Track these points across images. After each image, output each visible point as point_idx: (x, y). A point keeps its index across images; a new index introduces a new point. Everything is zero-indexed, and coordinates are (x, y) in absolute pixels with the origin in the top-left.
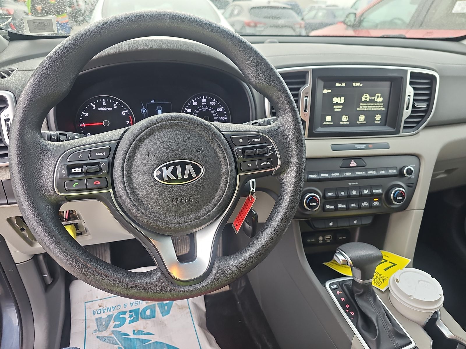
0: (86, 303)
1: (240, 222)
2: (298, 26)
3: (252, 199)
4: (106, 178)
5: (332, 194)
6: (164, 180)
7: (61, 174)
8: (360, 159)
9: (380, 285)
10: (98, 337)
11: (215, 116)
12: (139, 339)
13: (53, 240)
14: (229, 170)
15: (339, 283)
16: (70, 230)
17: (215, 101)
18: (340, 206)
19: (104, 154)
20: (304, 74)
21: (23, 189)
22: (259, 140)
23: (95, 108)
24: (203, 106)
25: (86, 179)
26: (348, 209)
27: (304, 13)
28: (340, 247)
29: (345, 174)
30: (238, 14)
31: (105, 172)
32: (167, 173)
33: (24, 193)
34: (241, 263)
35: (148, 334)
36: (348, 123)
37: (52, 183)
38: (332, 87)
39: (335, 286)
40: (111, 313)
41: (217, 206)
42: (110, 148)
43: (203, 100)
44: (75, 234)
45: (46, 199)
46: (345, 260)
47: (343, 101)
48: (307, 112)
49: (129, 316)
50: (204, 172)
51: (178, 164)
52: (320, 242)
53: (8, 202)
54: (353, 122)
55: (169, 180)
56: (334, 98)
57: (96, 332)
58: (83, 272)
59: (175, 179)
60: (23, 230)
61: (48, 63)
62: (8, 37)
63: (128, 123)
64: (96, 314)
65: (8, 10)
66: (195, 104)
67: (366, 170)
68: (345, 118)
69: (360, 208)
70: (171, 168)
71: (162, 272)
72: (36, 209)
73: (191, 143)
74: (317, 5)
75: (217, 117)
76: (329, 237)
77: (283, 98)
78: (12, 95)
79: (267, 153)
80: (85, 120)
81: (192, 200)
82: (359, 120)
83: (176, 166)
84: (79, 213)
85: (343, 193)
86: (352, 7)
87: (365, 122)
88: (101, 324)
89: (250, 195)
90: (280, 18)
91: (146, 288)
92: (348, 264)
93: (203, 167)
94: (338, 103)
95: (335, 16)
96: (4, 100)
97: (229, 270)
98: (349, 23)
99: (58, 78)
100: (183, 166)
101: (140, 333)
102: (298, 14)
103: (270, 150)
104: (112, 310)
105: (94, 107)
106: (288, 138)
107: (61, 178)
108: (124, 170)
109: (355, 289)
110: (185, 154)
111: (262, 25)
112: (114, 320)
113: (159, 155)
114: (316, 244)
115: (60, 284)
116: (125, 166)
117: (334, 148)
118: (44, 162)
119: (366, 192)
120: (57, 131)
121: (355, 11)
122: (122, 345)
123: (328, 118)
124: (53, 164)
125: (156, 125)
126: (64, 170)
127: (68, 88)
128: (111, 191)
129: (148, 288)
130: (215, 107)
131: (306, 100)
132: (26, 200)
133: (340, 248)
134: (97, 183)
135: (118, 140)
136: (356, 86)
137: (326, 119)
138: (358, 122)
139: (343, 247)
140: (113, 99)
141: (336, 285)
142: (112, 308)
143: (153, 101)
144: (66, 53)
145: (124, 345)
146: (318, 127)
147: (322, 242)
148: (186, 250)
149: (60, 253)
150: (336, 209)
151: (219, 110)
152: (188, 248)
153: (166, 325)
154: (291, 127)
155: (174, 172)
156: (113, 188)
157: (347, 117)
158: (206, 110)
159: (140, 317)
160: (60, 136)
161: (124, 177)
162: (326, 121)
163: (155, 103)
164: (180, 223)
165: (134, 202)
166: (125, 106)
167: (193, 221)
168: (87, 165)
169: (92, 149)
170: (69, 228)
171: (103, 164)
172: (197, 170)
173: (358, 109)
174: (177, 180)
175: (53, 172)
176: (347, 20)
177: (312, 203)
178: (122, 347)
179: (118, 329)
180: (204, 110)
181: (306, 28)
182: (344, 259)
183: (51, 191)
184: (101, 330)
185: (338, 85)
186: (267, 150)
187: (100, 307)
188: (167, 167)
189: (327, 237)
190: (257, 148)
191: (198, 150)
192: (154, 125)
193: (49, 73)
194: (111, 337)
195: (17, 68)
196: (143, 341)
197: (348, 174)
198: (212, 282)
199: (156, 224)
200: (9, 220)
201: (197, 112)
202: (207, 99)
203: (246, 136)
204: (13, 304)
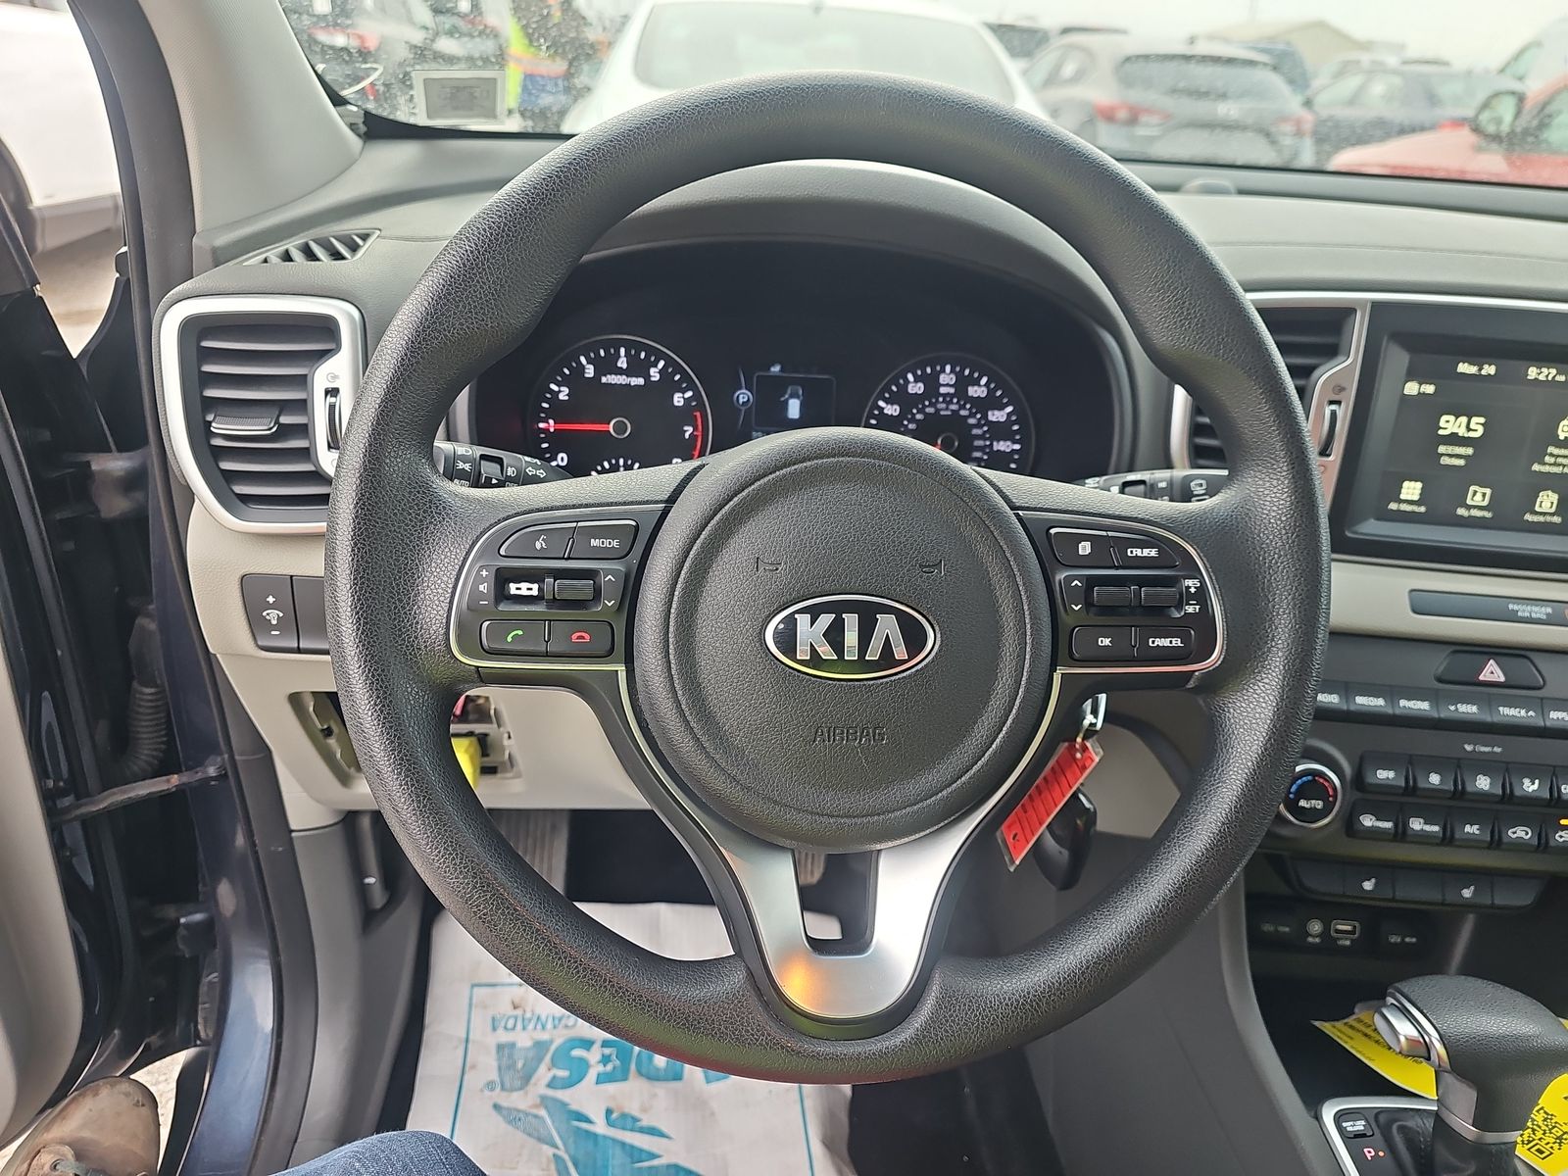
0: (476, 989)
1: (1028, 831)
2: (1288, 128)
3: (1086, 754)
4: (611, 624)
5: (1391, 774)
6: (798, 658)
7: (475, 595)
8: (1525, 660)
9: (1543, 1156)
10: (497, 1107)
11: (981, 437)
12: (623, 1144)
13: (425, 806)
14: (1028, 649)
15: (1377, 1116)
16: (464, 754)
17: (987, 385)
18: (1416, 824)
19: (615, 543)
20: (1335, 319)
21: (358, 630)
22: (1153, 553)
23: (592, 375)
24: (941, 399)
25: (550, 621)
26: (1447, 839)
27: (1316, 84)
28: (1405, 986)
29: (1452, 708)
30: (1078, 77)
31: (609, 605)
32: (810, 633)
33: (357, 641)
34: (1029, 993)
35: (653, 1131)
36: (1488, 515)
37: (444, 621)
38: (1445, 376)
39: (1359, 1126)
40: (545, 1036)
41: (968, 776)
42: (637, 528)
43: (944, 379)
44: (478, 771)
45: (419, 668)
46: (1422, 1040)
47: (1478, 432)
48: (1331, 458)
49: (598, 1057)
50: (937, 647)
51: (850, 607)
52: (1310, 939)
53: (301, 646)
54: (1508, 514)
55: (815, 660)
56: (1444, 418)
57: (492, 1090)
58: (501, 930)
59: (836, 658)
60: (328, 732)
61: (484, 230)
62: (363, 129)
63: (687, 435)
64: (500, 1031)
65: (361, 38)
66: (915, 388)
67: (1543, 705)
68: (1479, 496)
69: (1496, 843)
70: (826, 620)
71: (750, 974)
72: (385, 698)
73: (903, 539)
74: (1365, 58)
75: (986, 439)
76: (1349, 928)
77: (1265, 411)
78: (356, 314)
79: (1179, 606)
80: (558, 410)
81: (883, 740)
82: (1537, 509)
83: (844, 616)
84: (498, 707)
85: (1435, 779)
86: (1502, 71)
87: (1557, 519)
88: (512, 1066)
89: (1079, 740)
90: (1223, 96)
91: (691, 1021)
92: (1428, 1059)
93: (937, 628)
94: (1460, 435)
95: (1433, 100)
96: (333, 328)
97: (984, 1010)
98: (1491, 129)
99: (506, 282)
100: (868, 619)
101: (629, 1122)
102: (1291, 82)
103: (1190, 596)
104: (549, 1025)
105: (590, 371)
106: (1264, 559)
107: (473, 608)
108: (674, 606)
109: (1443, 1154)
110: (877, 576)
111: (1154, 120)
112: (552, 1059)
113: (790, 571)
114: (1296, 944)
115: (408, 914)
116: (676, 593)
117: (1421, 604)
118: (429, 548)
119: (1530, 787)
120: (475, 447)
121: (1517, 86)
122: (567, 1151)
123: (1411, 490)
124: (456, 561)
125: (796, 467)
126: (486, 584)
127: (533, 316)
128: (621, 669)
129: (699, 1023)
130: (983, 405)
131: (1334, 414)
132: (360, 666)
133: (1405, 990)
134: (581, 637)
135: (666, 502)
136: (1542, 377)
137: (1403, 491)
138: (1528, 517)
139: (1416, 986)
140: (650, 350)
141: (1363, 1123)
142: (550, 1020)
143: (776, 369)
144: (540, 204)
145: (572, 1153)
146: (1366, 519)
147: (1317, 940)
148: (812, 872)
149: (439, 852)
150: (1401, 834)
151: (997, 416)
152: (819, 867)
153: (713, 1114)
154: (1284, 519)
155: (835, 635)
156: (629, 661)
157: (1488, 491)
158: (949, 413)
159: (633, 1066)
160: (482, 462)
161: (671, 629)
162: (1403, 496)
163: (784, 375)
164: (832, 816)
165: (689, 718)
166: (685, 376)
167: (879, 814)
168: (558, 574)
169: (580, 524)
170: (463, 750)
171: (610, 576)
172: (914, 638)
173: (1536, 467)
174: (841, 663)
175: (451, 586)
176: (1485, 117)
177: (1308, 799)
178: (566, 1157)
179: (560, 1094)
180: (942, 413)
181: (1320, 139)
182: (1416, 1034)
183: (440, 648)
184: (507, 1085)
185: (1464, 368)
186: (1181, 595)
187: (515, 1008)
188: (814, 612)
189: (1340, 927)
190: (1142, 582)
191: (926, 567)
192: (789, 466)
193: (483, 264)
194: (536, 1116)
195: (380, 230)
196: (635, 1154)
197: (1468, 710)
198: (918, 1040)
199: (751, 805)
200: (295, 699)
201: (919, 417)
202: (959, 376)
203: (1104, 533)
204: (266, 953)
